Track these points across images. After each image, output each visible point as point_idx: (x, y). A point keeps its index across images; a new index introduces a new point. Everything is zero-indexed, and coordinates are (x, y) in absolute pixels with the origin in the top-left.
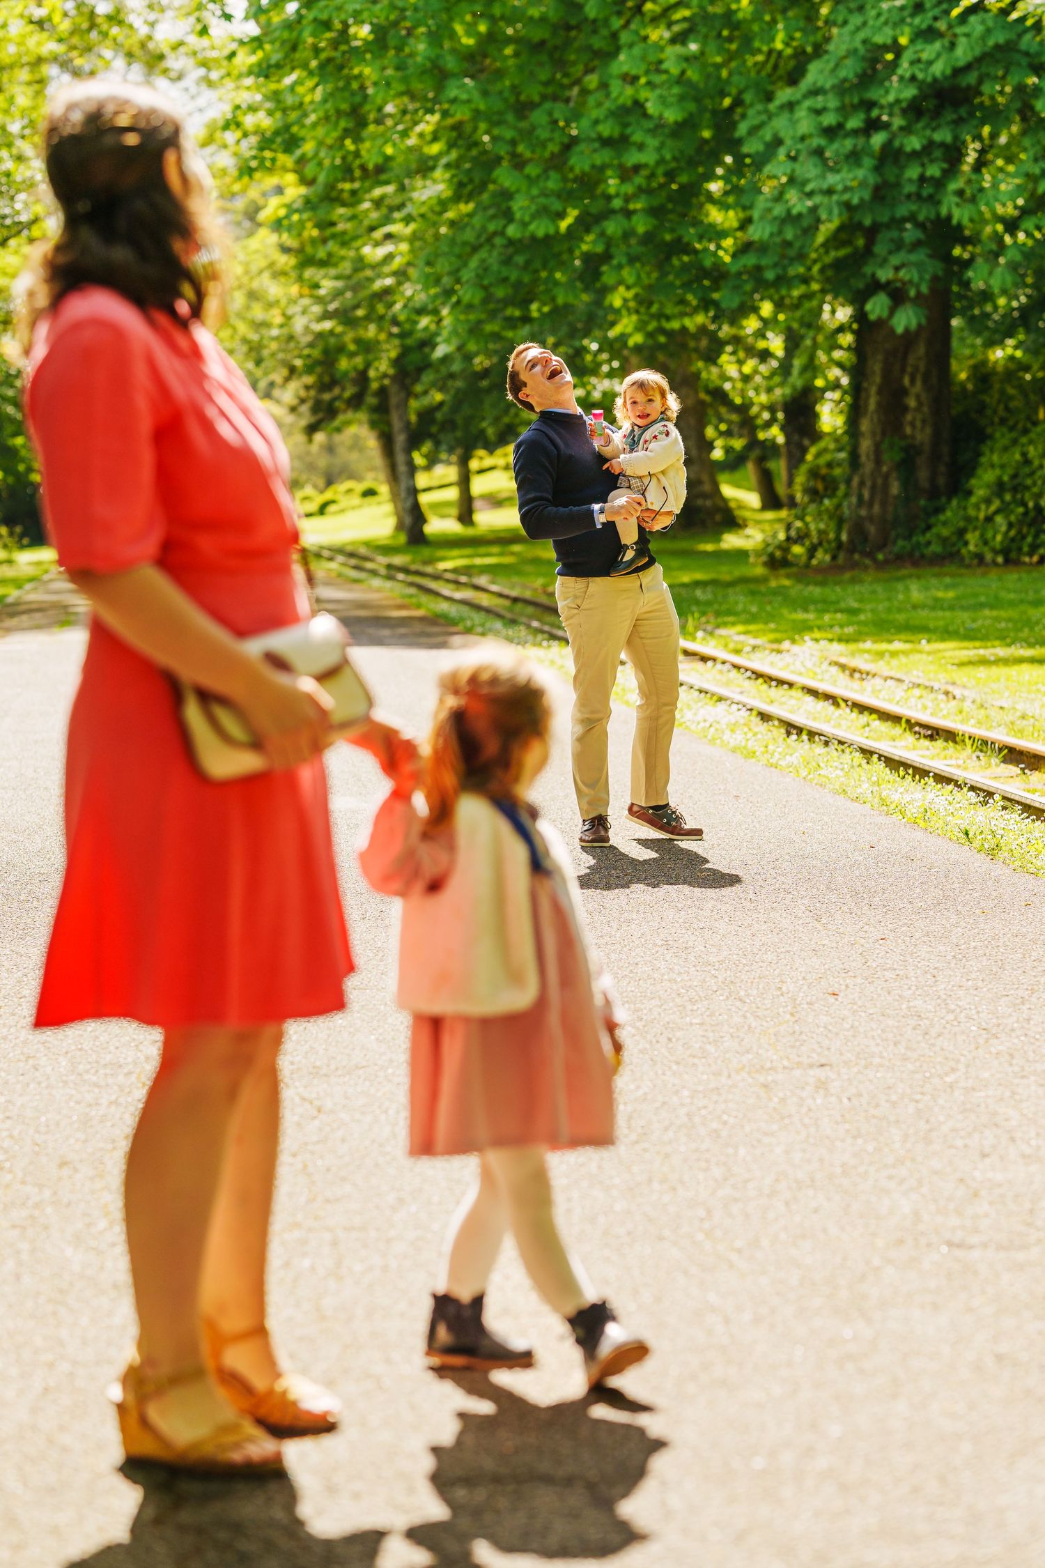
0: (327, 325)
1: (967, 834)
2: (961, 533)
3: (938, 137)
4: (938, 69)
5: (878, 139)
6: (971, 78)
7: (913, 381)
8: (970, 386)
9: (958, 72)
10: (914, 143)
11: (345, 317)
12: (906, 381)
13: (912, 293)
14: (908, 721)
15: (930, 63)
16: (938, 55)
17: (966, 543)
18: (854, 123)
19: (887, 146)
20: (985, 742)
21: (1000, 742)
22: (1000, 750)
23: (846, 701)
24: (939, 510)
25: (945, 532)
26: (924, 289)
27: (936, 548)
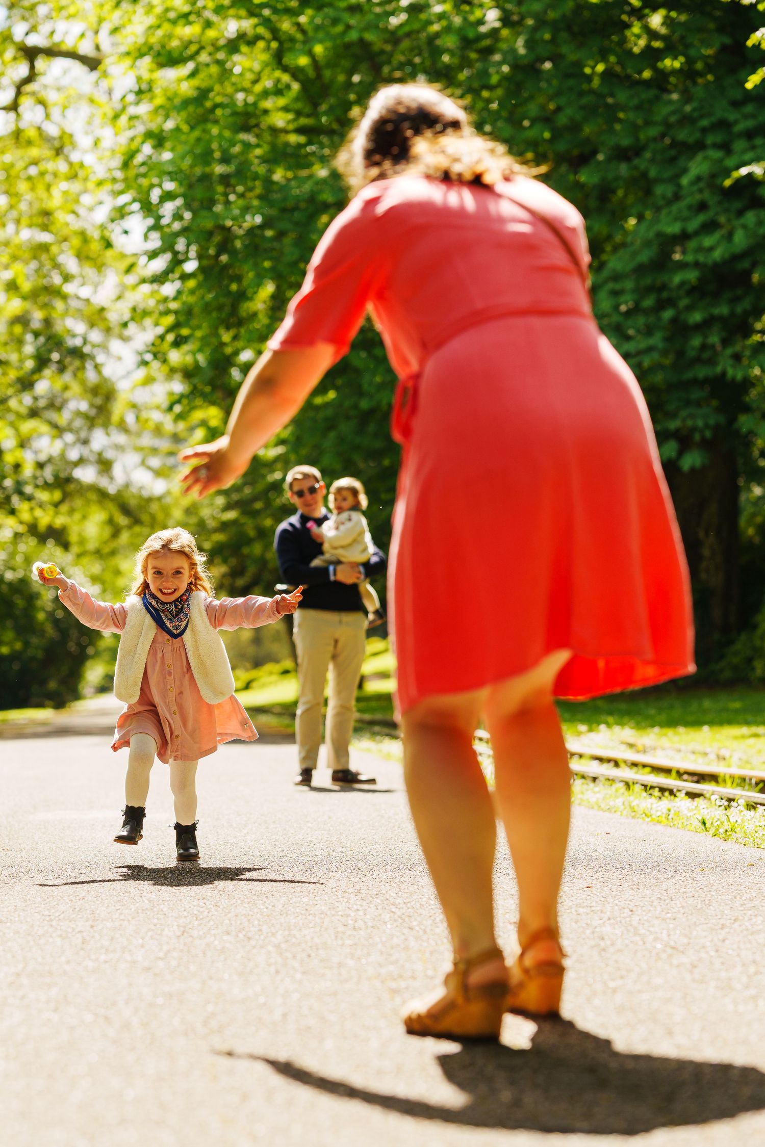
0: (231, 515)
1: (704, 823)
2: (749, 661)
3: (717, 311)
4: (717, 254)
5: (668, 314)
6: (746, 264)
7: (707, 534)
8: (757, 540)
9: (736, 258)
10: (697, 317)
11: (243, 506)
12: (701, 534)
13: (697, 437)
14: (678, 772)
15: (711, 249)
16: (718, 243)
17: (753, 669)
18: (648, 302)
19: (674, 321)
20: (744, 780)
21: (756, 777)
22: (757, 784)
23: (625, 762)
24: (730, 643)
25: (736, 660)
26: (708, 434)
27: (727, 674)
